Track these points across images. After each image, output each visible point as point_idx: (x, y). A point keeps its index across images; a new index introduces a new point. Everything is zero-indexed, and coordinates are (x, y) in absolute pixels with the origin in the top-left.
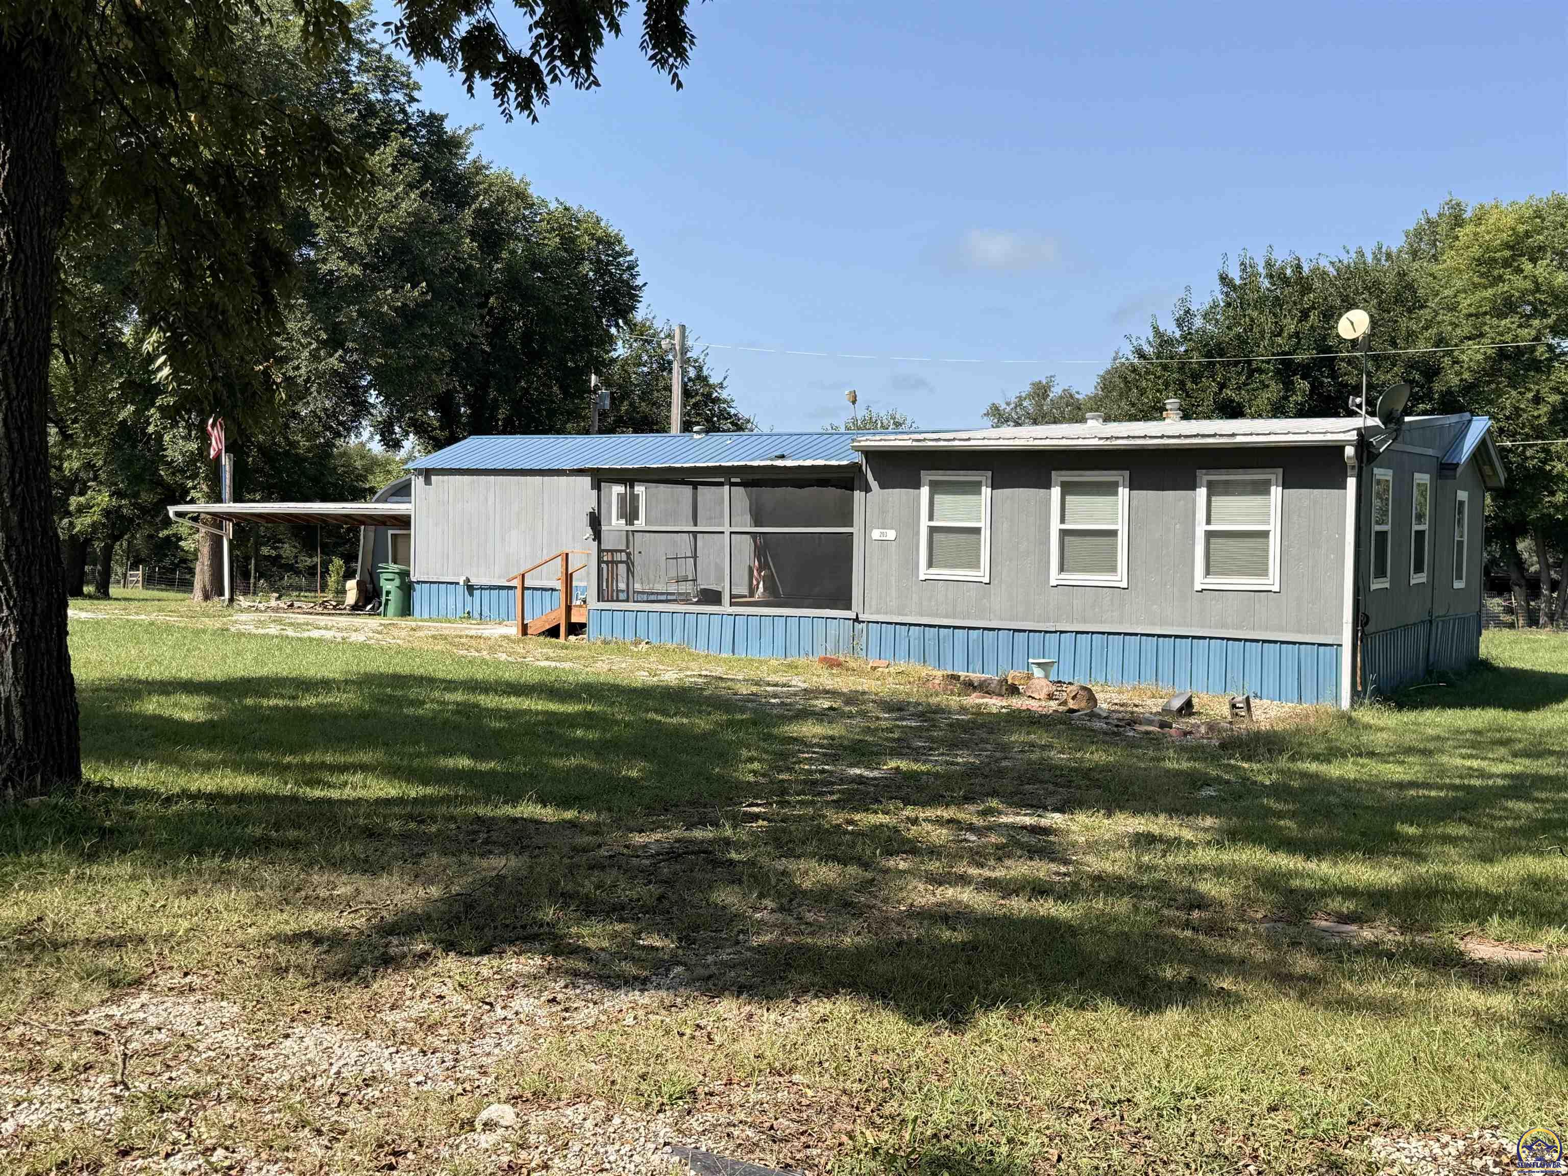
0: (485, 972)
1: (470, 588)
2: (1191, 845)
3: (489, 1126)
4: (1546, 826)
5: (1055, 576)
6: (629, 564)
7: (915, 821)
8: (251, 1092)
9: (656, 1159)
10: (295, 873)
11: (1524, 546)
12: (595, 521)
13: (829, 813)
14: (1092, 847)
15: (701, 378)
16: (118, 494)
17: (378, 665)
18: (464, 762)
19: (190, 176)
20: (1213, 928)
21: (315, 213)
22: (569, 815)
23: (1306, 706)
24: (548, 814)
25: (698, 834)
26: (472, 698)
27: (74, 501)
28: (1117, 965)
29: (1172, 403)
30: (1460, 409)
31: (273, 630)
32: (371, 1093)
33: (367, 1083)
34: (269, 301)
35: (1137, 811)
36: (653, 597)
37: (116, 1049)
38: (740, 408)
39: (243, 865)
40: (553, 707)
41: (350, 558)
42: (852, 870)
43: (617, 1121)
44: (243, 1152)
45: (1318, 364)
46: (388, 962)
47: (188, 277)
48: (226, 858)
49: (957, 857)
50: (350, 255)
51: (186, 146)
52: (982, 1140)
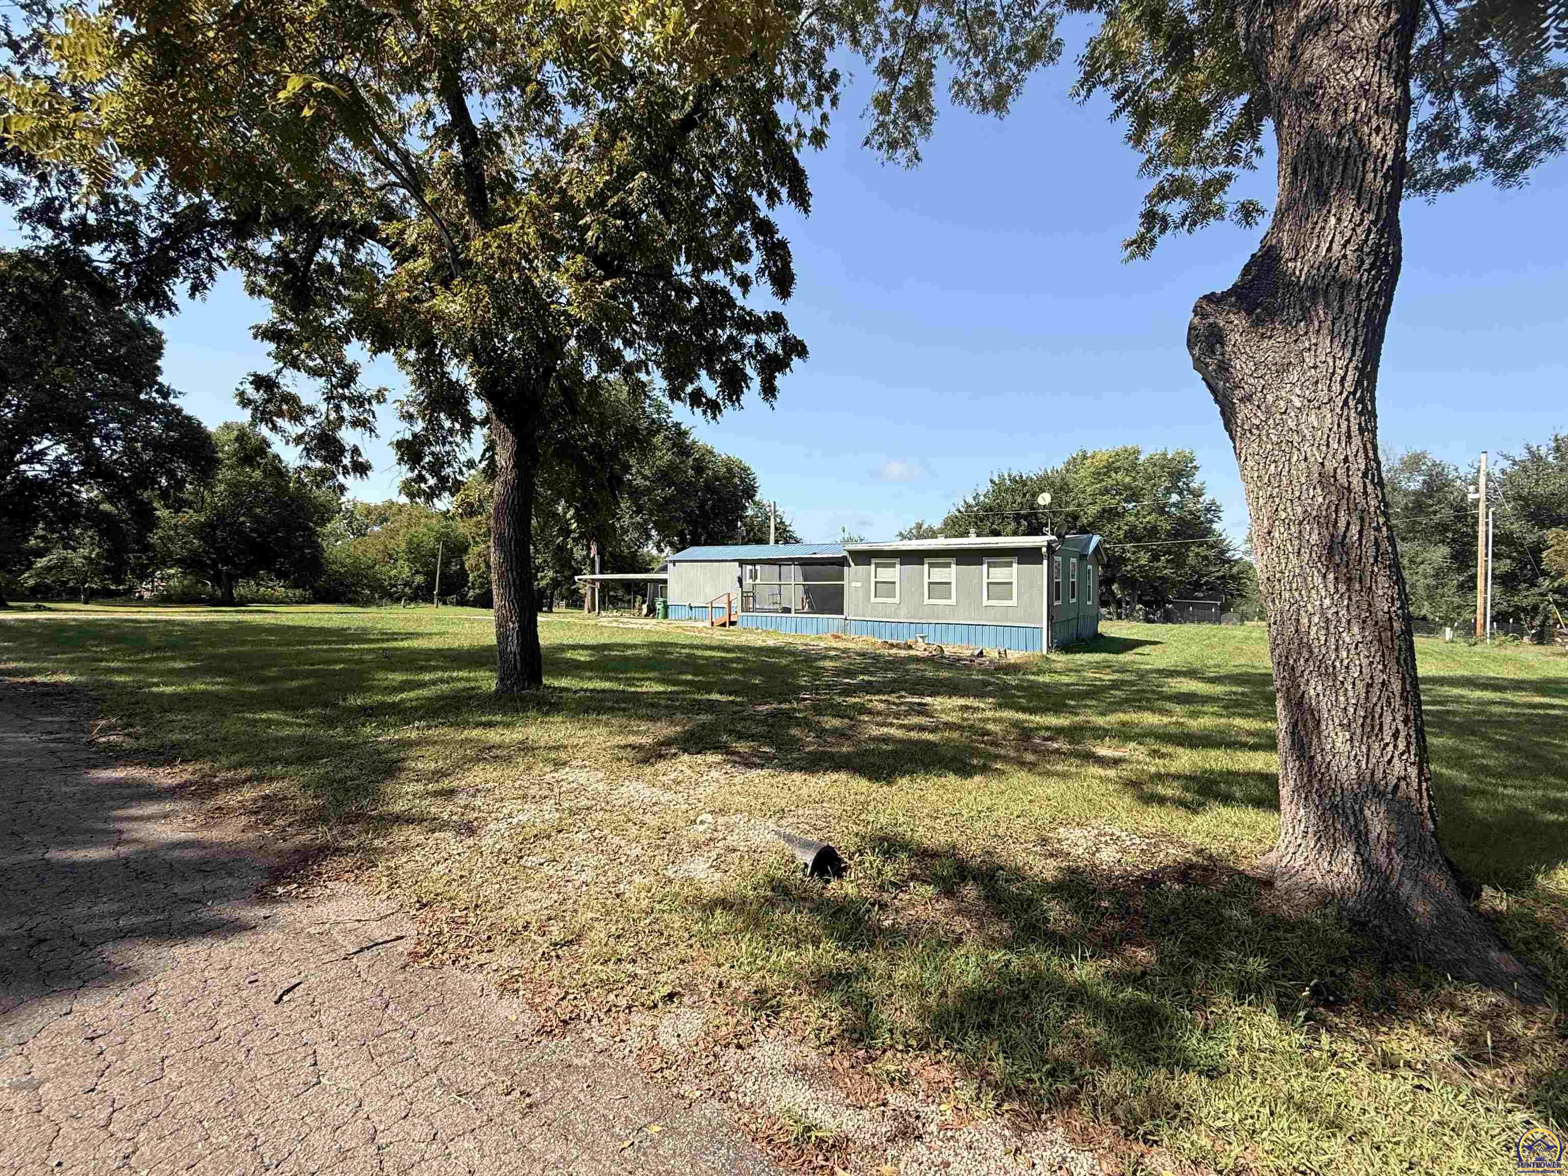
0: (700, 761)
1: (691, 608)
2: (983, 710)
3: (702, 822)
4: (1126, 701)
5: (926, 601)
6: (754, 597)
7: (871, 701)
8: (608, 808)
9: (768, 836)
10: (624, 721)
11: (1115, 587)
12: (740, 580)
13: (836, 697)
14: (943, 711)
15: (782, 523)
16: (557, 572)
17: (655, 638)
18: (690, 677)
19: (585, 449)
20: (993, 744)
21: (633, 461)
22: (731, 698)
23: (1029, 653)
24: (724, 698)
25: (783, 706)
26: (692, 652)
27: (540, 575)
28: (953, 759)
29: (972, 530)
30: (1088, 532)
31: (615, 624)
32: (655, 809)
33: (655, 804)
34: (615, 497)
35: (962, 696)
36: (763, 610)
37: (556, 790)
38: (797, 535)
39: (605, 717)
40: (723, 655)
41: (644, 596)
42: (846, 721)
43: (752, 821)
44: (606, 832)
45: (1030, 515)
46: (661, 756)
47: (585, 489)
48: (598, 715)
49: (888, 715)
50: (645, 478)
51: (584, 437)
52: (900, 829)
